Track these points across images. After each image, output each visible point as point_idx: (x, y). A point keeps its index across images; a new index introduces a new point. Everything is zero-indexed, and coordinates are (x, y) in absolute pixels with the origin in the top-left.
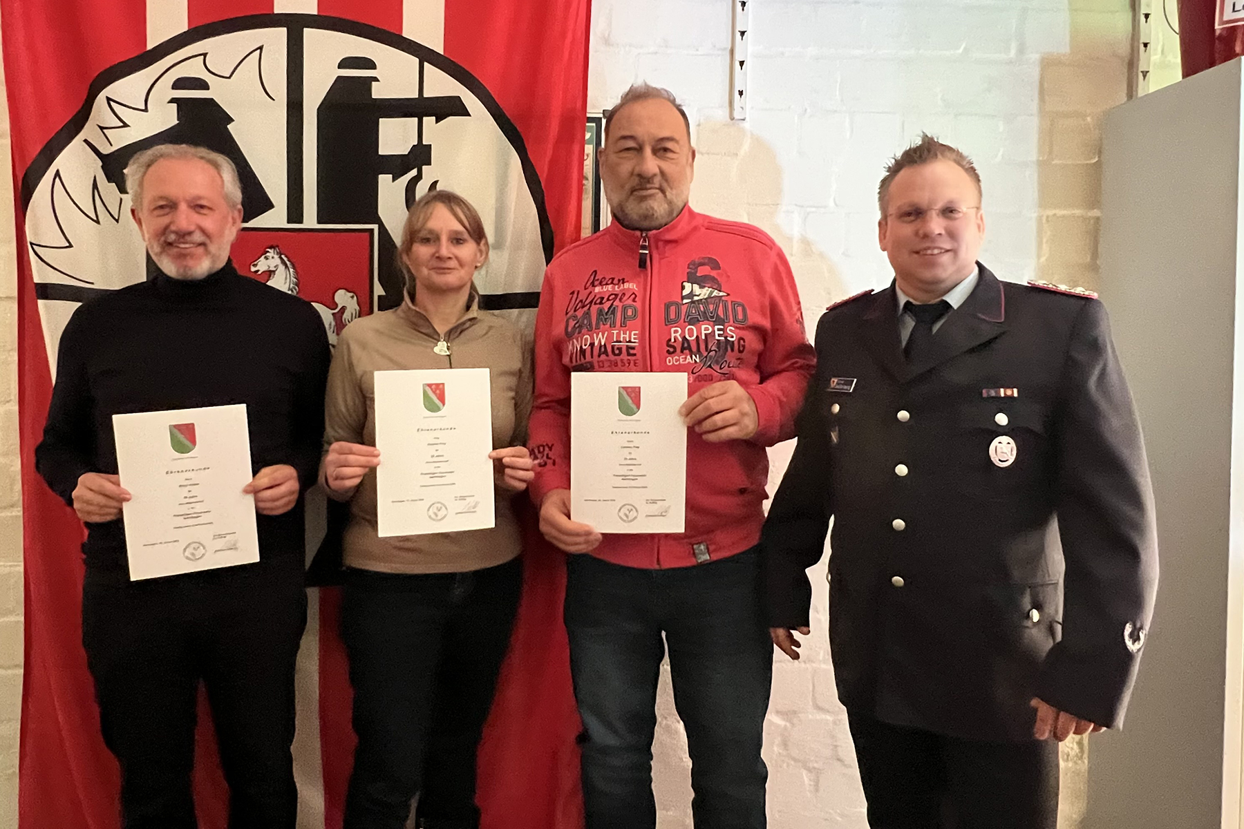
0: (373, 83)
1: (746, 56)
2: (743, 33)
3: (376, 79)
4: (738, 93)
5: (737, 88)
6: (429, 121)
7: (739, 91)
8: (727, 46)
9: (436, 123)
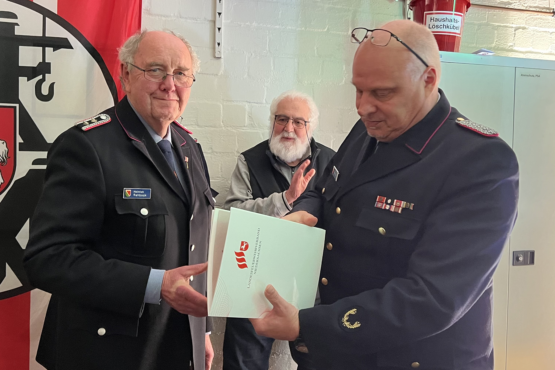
0: (15, 26)
1: (222, 26)
2: (220, 14)
3: (17, 25)
4: (217, 44)
5: (217, 41)
6: (49, 50)
7: (218, 43)
8: (212, 20)
9: (53, 51)
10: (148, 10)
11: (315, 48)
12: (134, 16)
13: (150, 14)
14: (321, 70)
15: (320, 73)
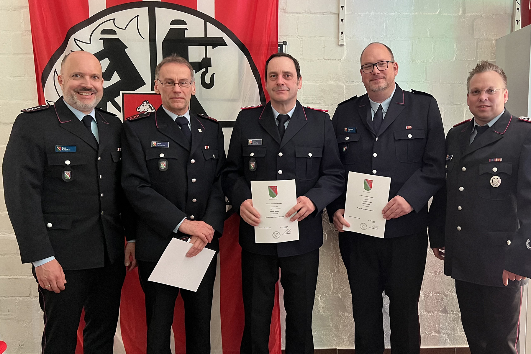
2: (342, 7)
3: (186, 29)
6: (209, 48)
7: (341, 32)
8: (336, 12)
9: (213, 48)
10: (284, 9)
11: (428, 30)
12: (272, 15)
13: (286, 13)
14: (433, 49)
15: (432, 52)
